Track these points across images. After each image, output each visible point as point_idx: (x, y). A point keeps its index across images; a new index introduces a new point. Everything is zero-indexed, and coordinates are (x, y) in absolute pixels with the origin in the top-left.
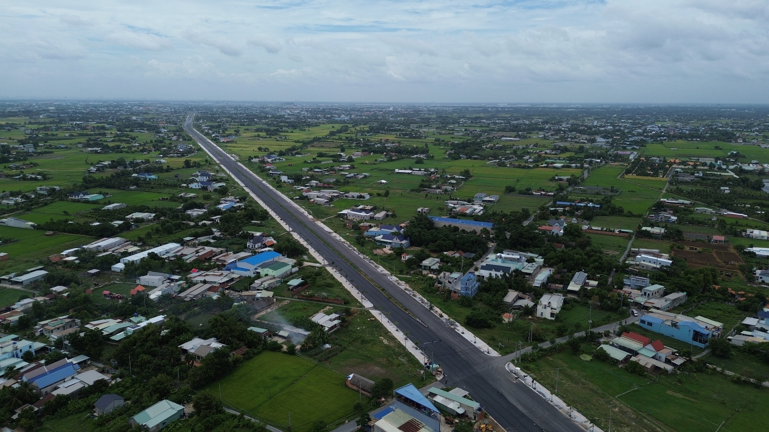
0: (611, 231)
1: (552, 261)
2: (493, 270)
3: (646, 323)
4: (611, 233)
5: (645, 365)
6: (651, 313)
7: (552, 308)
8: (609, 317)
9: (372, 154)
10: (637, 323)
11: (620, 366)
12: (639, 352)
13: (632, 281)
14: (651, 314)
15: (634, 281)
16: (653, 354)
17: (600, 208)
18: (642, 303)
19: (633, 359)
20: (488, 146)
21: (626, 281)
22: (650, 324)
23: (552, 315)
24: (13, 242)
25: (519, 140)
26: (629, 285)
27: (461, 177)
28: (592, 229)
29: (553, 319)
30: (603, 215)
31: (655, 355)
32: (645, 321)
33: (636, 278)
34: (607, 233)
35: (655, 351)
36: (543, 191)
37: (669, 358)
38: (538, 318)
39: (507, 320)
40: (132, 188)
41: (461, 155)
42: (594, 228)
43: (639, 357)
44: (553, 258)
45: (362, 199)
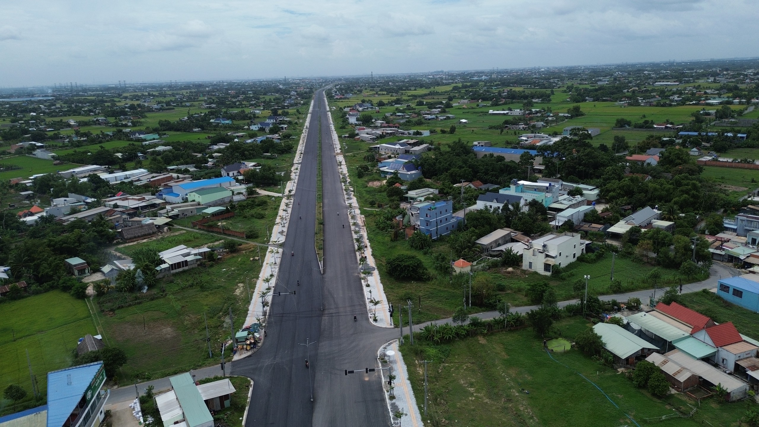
0: (749, 163)
1: (611, 194)
2: (495, 201)
3: (731, 291)
4: (746, 165)
5: (676, 374)
6: (751, 275)
7: (547, 256)
8: (656, 276)
9: (480, 101)
10: (715, 290)
11: (620, 370)
12: (675, 345)
13: (739, 222)
14: (750, 277)
15: (744, 223)
16: (708, 351)
17: (747, 137)
18: (742, 257)
19: (655, 358)
20: (630, 91)
21: (728, 223)
22: (738, 293)
23: (547, 267)
24: (15, 169)
25: (678, 85)
26: (735, 230)
27: (566, 115)
28: (717, 160)
29: (548, 274)
30: (749, 147)
31: (713, 355)
32: (729, 287)
33: (748, 217)
34: (740, 165)
35: (714, 345)
36: (672, 123)
37: (742, 364)
38: (524, 272)
39: (458, 270)
40: (195, 130)
41: (587, 98)
42: (721, 159)
43: (673, 355)
44: (614, 190)
45: (418, 136)
